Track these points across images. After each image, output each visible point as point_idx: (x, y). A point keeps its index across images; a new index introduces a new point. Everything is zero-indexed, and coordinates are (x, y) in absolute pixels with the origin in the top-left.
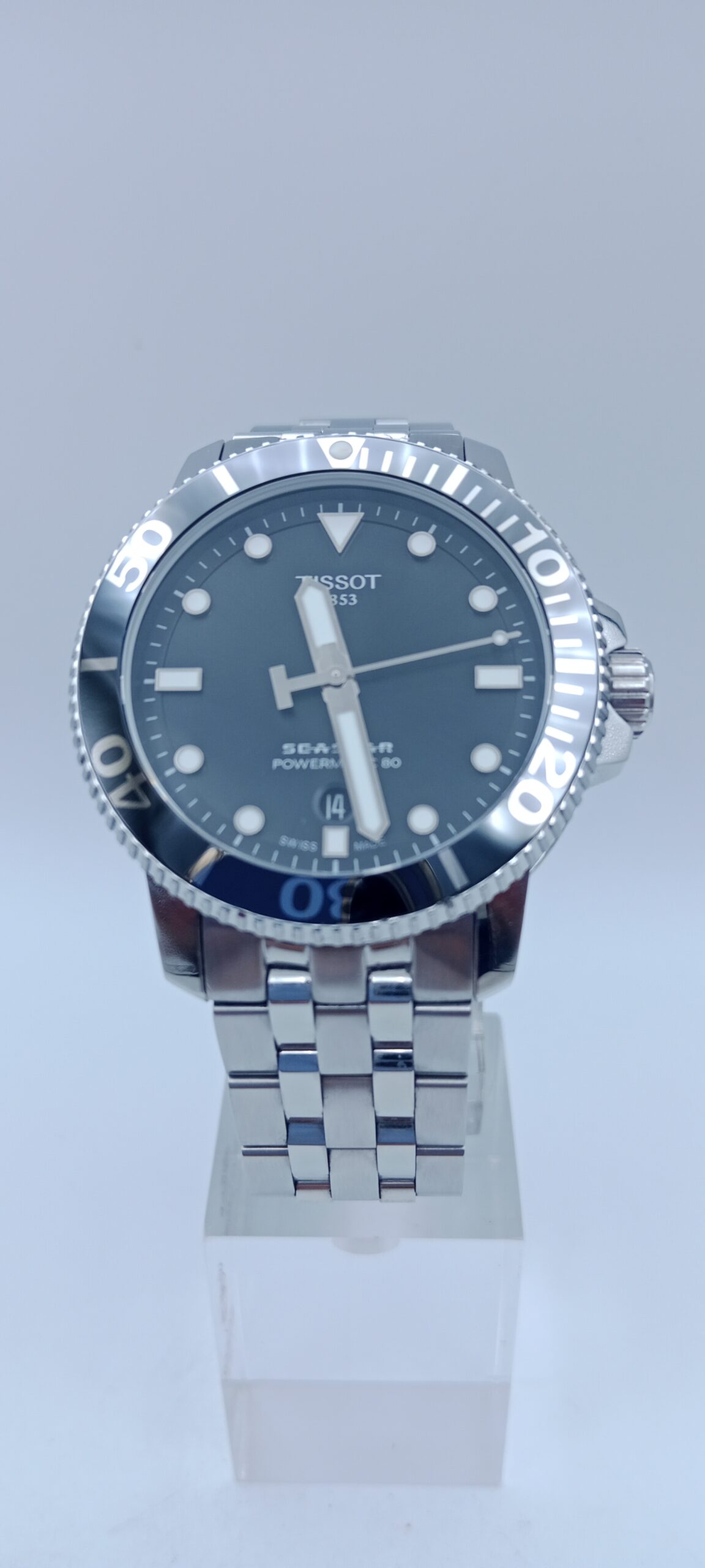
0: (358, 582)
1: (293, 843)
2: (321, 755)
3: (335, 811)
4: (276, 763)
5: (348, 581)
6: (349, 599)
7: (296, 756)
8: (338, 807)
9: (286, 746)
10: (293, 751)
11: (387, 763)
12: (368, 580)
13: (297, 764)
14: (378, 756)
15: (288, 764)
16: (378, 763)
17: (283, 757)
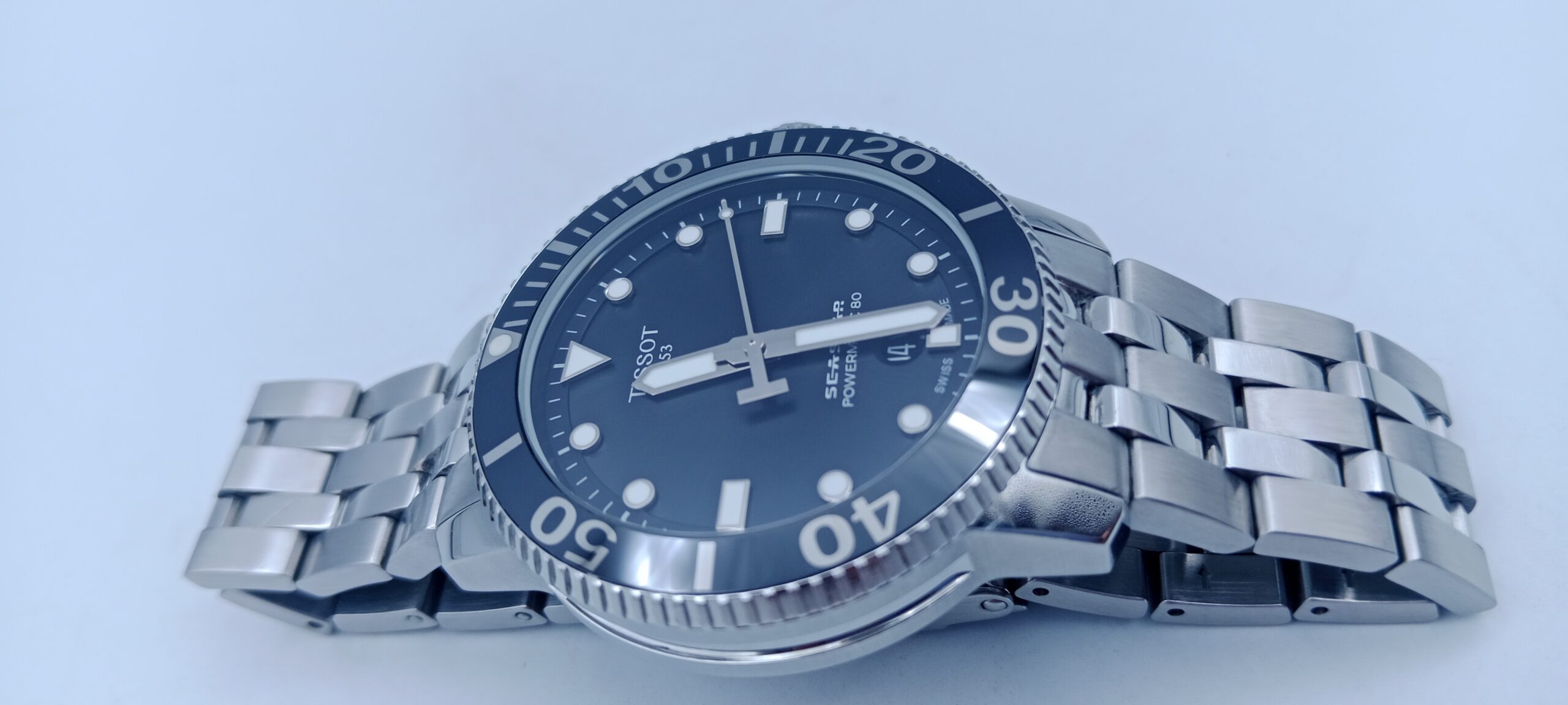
0: (647, 346)
1: (943, 381)
2: (841, 364)
3: (906, 353)
4: (846, 403)
5: (644, 354)
6: (665, 352)
7: (840, 386)
8: (903, 350)
9: (828, 396)
10: (834, 389)
11: (856, 304)
12: (647, 336)
13: (850, 382)
14: (847, 312)
15: (849, 392)
16: (855, 311)
17: (840, 396)
